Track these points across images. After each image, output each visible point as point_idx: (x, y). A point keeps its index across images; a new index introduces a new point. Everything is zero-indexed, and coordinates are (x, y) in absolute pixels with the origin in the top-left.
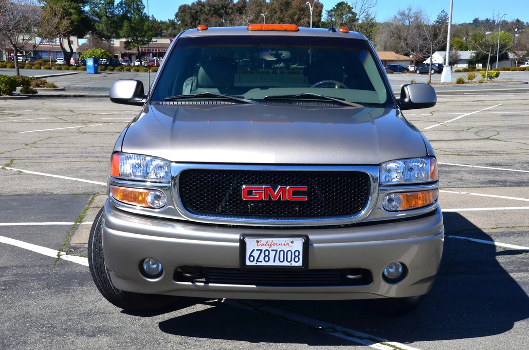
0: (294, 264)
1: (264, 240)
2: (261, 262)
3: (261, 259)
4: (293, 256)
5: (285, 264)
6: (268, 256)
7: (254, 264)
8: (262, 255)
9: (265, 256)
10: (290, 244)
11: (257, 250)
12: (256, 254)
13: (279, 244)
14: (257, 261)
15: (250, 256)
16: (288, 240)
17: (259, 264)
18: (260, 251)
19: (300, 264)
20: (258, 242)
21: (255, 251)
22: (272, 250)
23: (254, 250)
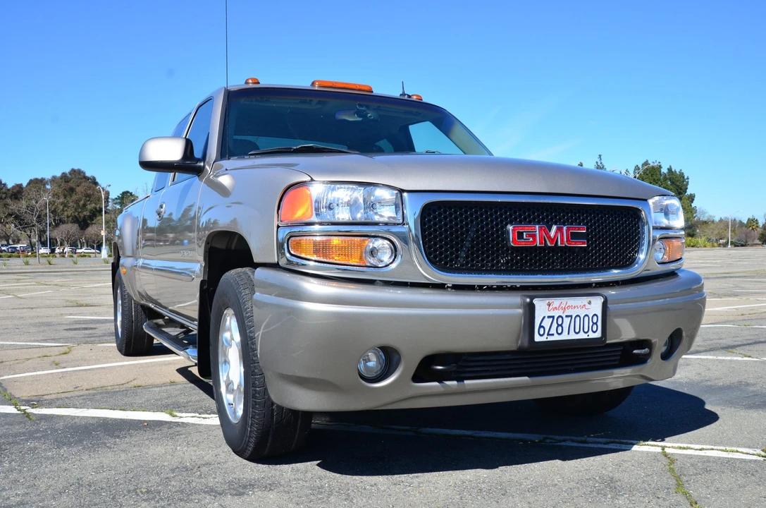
0: (592, 335)
1: (556, 302)
2: (553, 335)
3: (553, 331)
4: (591, 324)
5: (582, 336)
6: (561, 325)
7: (543, 339)
8: (555, 325)
9: (558, 325)
10: (588, 306)
11: (549, 317)
12: (547, 323)
13: (575, 307)
14: (548, 334)
15: (541, 326)
16: (584, 300)
17: (550, 338)
18: (551, 319)
19: (598, 335)
20: (549, 305)
21: (546, 318)
22: (567, 316)
23: (544, 317)
